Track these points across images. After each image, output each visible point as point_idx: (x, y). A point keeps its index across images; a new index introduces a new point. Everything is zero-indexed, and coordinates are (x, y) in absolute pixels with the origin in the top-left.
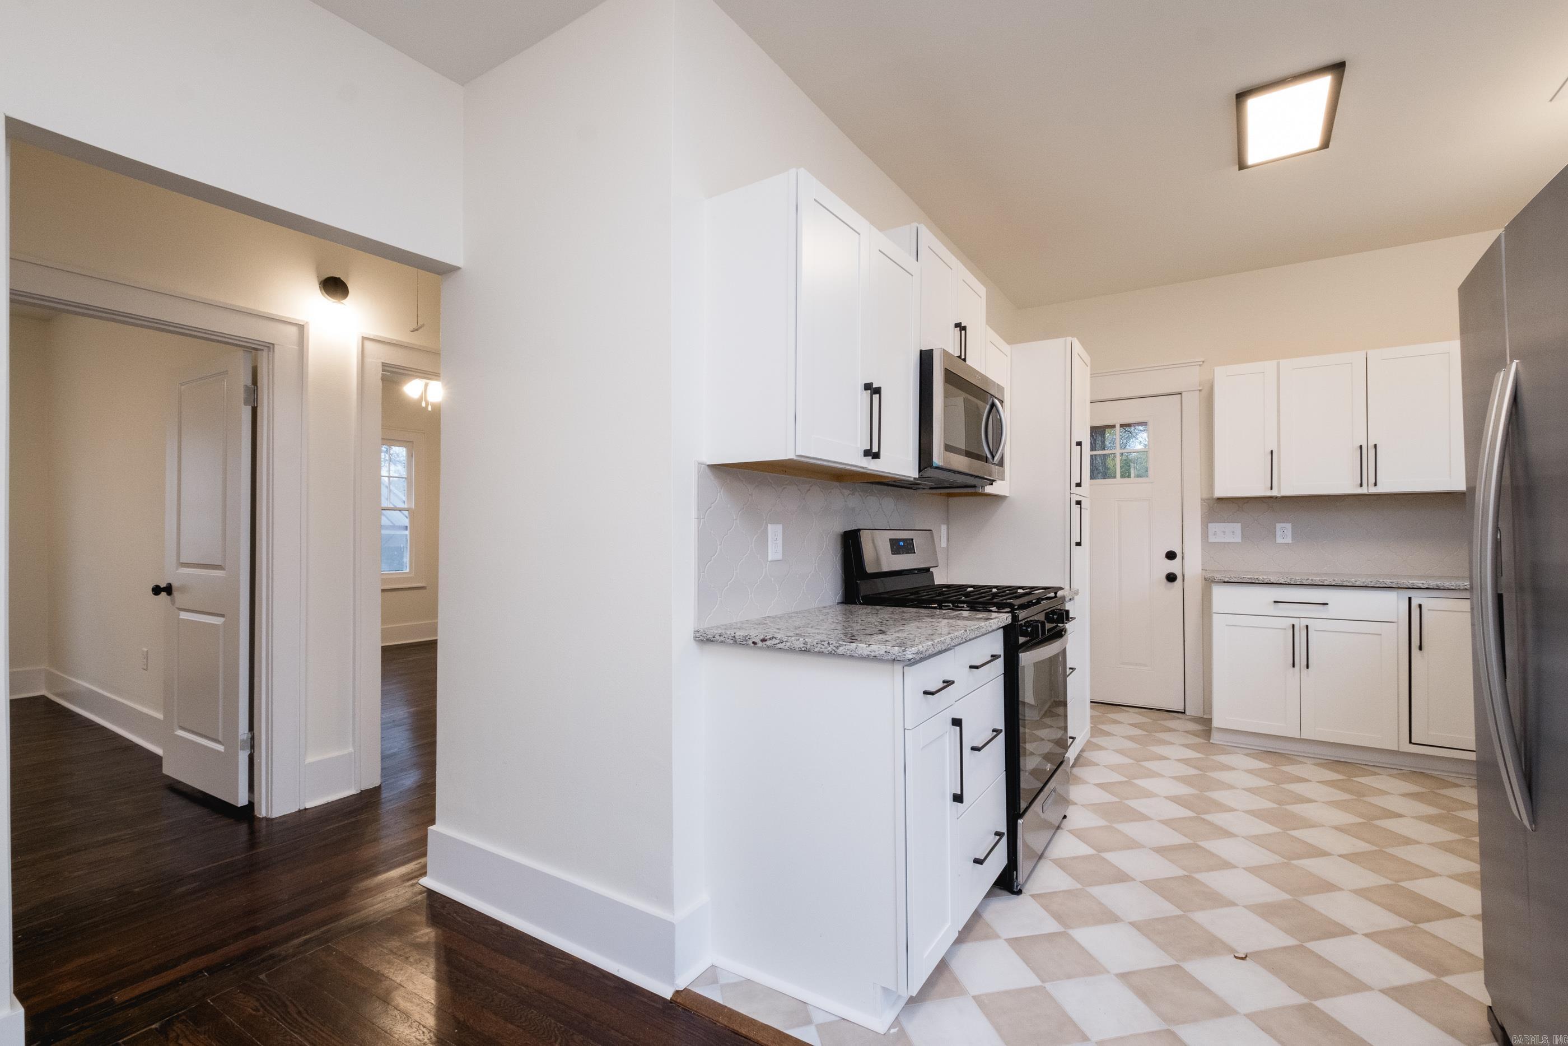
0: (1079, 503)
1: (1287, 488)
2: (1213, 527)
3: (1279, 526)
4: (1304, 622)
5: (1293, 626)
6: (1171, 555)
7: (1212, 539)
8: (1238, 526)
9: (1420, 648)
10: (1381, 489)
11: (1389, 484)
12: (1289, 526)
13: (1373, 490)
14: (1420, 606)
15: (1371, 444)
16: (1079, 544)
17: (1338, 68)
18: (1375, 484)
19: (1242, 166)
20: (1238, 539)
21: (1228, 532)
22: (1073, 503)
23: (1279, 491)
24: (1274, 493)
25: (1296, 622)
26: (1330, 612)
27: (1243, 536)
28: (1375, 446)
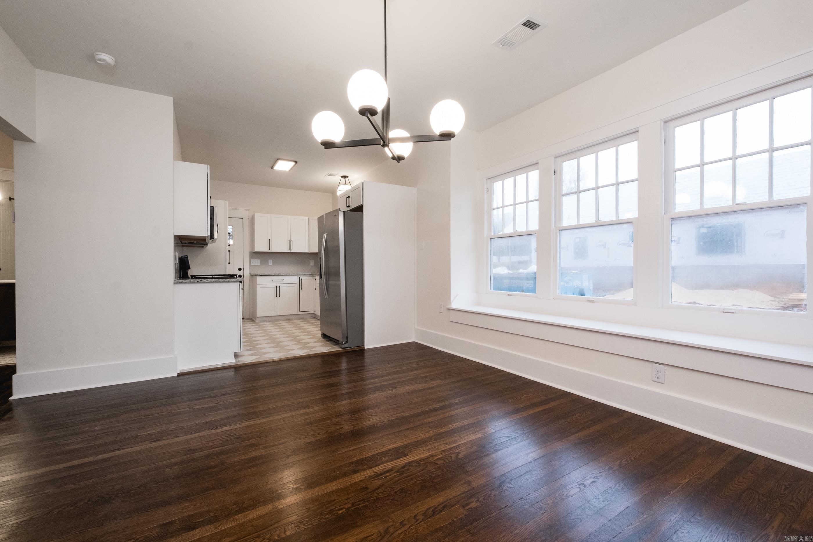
0: (229, 251)
1: (273, 250)
2: (252, 260)
3: (269, 260)
4: (279, 285)
5: (276, 286)
6: (240, 269)
7: (252, 264)
8: (259, 260)
9: (302, 289)
10: (293, 251)
11: (295, 250)
12: (271, 260)
13: (292, 251)
14: (302, 279)
15: (291, 240)
16: (229, 263)
17: (296, 162)
18: (292, 250)
19: (272, 168)
20: (259, 264)
21: (256, 262)
22: (228, 251)
23: (271, 250)
24: (270, 251)
25: (277, 285)
26: (285, 282)
27: (261, 263)
28: (292, 240)
